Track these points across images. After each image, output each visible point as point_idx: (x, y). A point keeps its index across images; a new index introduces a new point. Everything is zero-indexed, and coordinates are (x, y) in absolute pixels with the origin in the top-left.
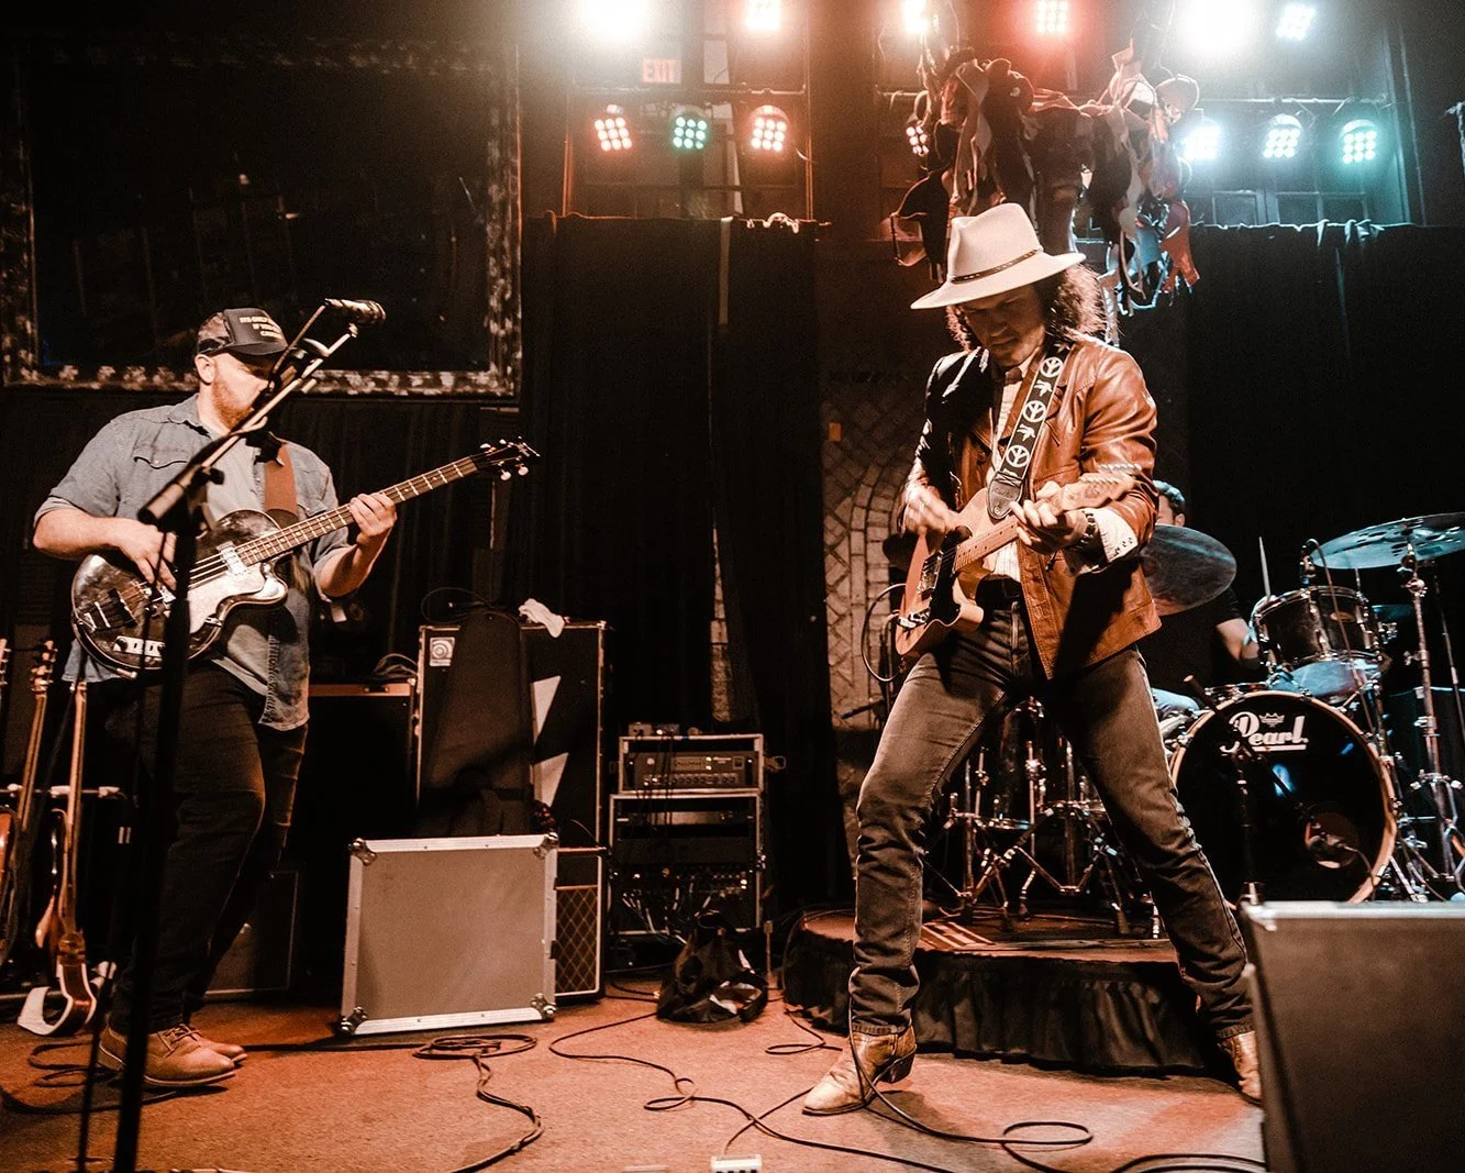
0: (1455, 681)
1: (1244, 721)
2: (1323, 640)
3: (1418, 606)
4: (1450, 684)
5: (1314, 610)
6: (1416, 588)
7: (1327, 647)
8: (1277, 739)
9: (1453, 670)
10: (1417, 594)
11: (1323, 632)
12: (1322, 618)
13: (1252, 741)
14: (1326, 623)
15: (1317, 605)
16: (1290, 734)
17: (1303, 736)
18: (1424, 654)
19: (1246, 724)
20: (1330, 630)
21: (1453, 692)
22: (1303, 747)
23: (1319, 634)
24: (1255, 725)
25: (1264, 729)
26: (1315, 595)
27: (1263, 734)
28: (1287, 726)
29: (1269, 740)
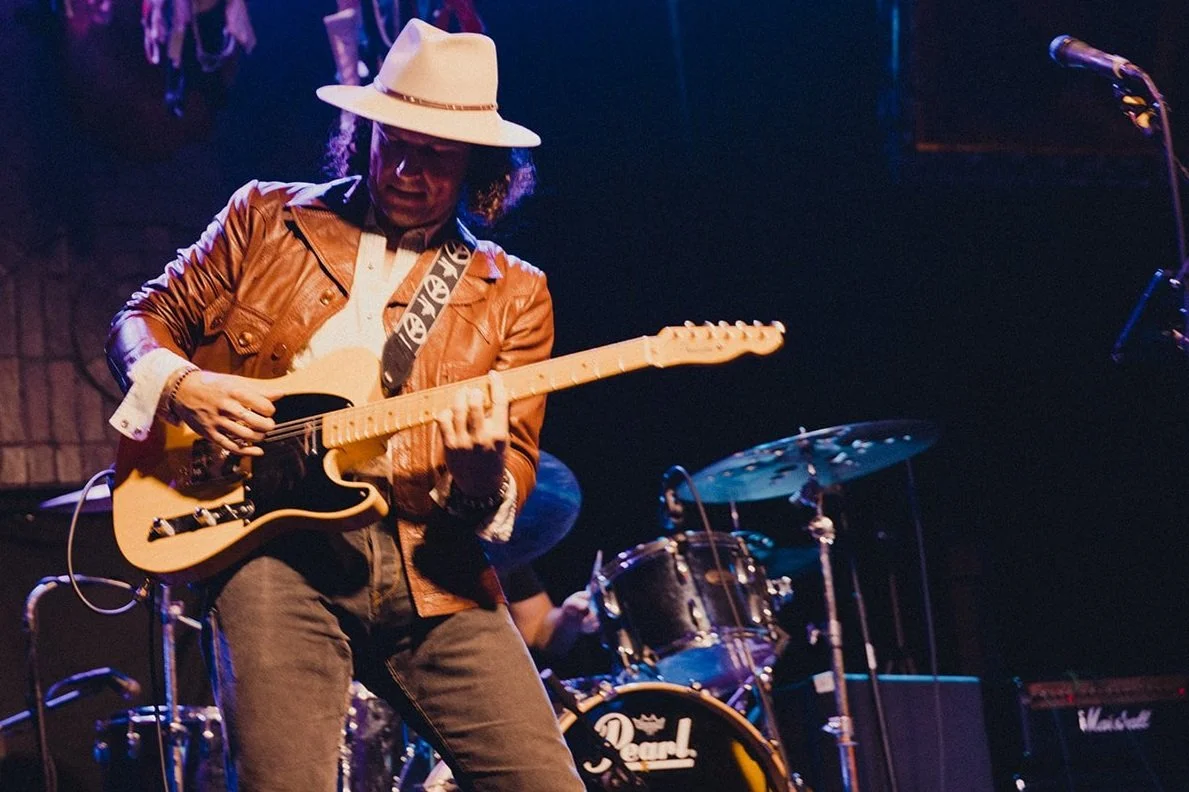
0: (872, 664)
1: (614, 725)
2: (699, 613)
3: (825, 559)
4: (865, 669)
5: (683, 568)
6: (820, 531)
7: (705, 624)
8: (658, 751)
9: (870, 649)
10: (823, 540)
11: (698, 601)
12: (696, 582)
13: (624, 755)
14: (700, 589)
15: (687, 561)
16: (672, 743)
17: (690, 746)
18: (834, 627)
19: (615, 729)
20: (706, 599)
21: (870, 681)
22: (689, 763)
23: (692, 605)
24: (629, 733)
25: (640, 737)
26: (683, 548)
27: (638, 744)
28: (668, 734)
29: (647, 753)
